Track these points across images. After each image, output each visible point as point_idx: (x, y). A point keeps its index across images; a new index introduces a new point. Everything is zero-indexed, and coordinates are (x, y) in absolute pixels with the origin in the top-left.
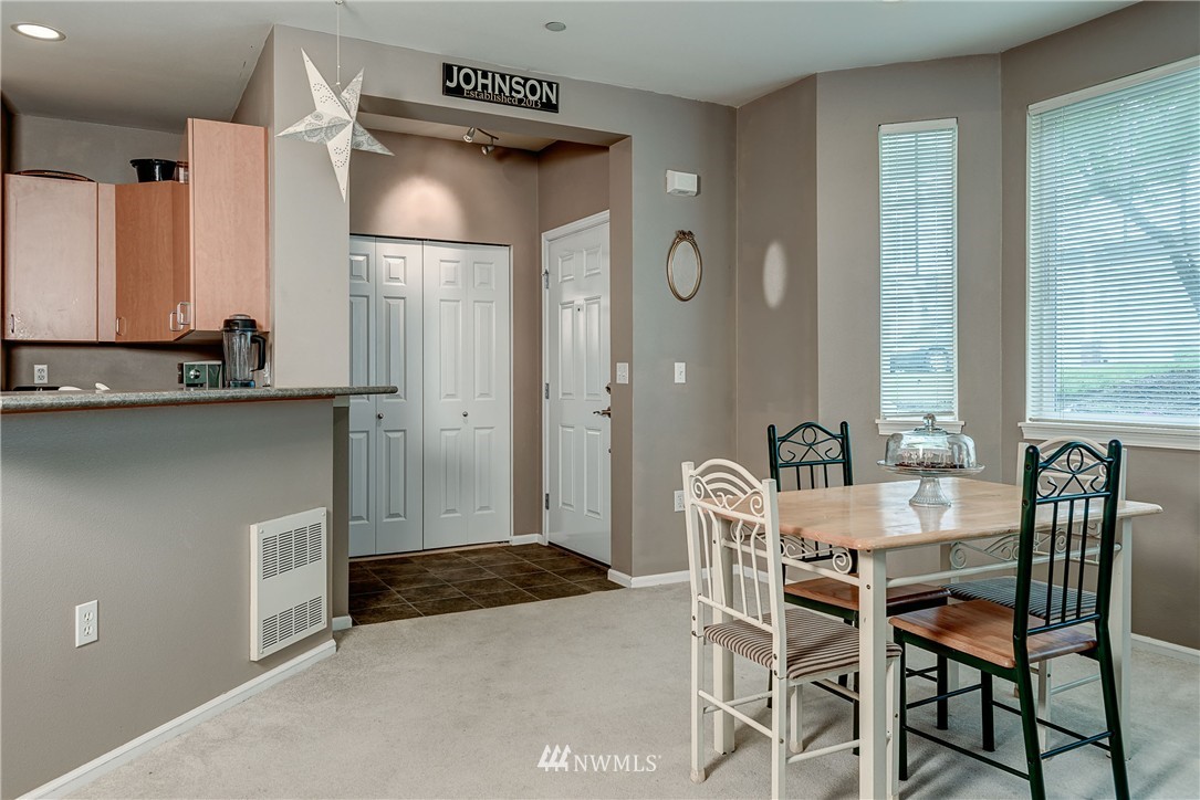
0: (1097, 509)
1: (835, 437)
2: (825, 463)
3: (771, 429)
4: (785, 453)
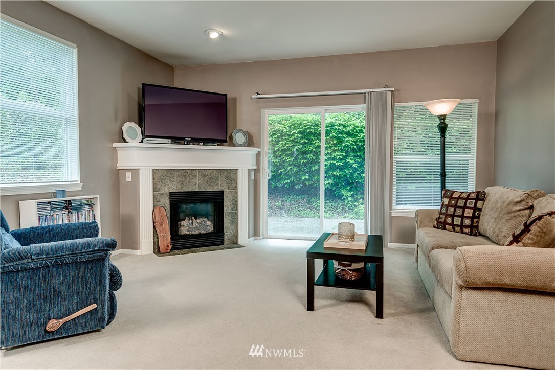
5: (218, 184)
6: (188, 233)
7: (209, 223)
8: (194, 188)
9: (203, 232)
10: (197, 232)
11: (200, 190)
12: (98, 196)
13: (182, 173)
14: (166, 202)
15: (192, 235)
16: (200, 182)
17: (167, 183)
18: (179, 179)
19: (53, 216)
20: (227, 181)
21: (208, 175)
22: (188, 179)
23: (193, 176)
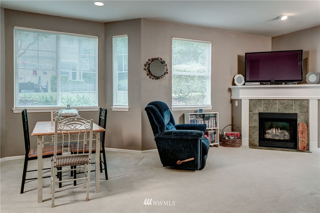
5: (292, 109)
6: (272, 138)
7: (287, 133)
8: (275, 111)
9: (282, 139)
10: (278, 138)
11: (279, 112)
12: (218, 113)
13: (267, 102)
14: (257, 118)
15: (274, 139)
16: (279, 107)
17: (257, 107)
18: (265, 105)
19: (197, 120)
20: (300, 107)
21: (285, 103)
22: (271, 105)
23: (274, 103)
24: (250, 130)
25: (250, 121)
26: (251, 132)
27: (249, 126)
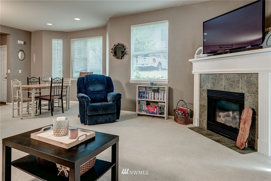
0: (61, 85)
1: (38, 79)
2: (36, 82)
3: (28, 78)
4: (30, 81)
5: (238, 87)
6: (224, 123)
8: (221, 88)
11: (225, 91)
13: (214, 77)
14: (205, 95)
16: (225, 83)
17: (206, 83)
18: (212, 81)
19: (147, 92)
20: (248, 85)
21: (231, 79)
22: (217, 81)
23: (220, 79)
24: (200, 109)
25: (201, 98)
26: (201, 112)
27: (200, 104)
